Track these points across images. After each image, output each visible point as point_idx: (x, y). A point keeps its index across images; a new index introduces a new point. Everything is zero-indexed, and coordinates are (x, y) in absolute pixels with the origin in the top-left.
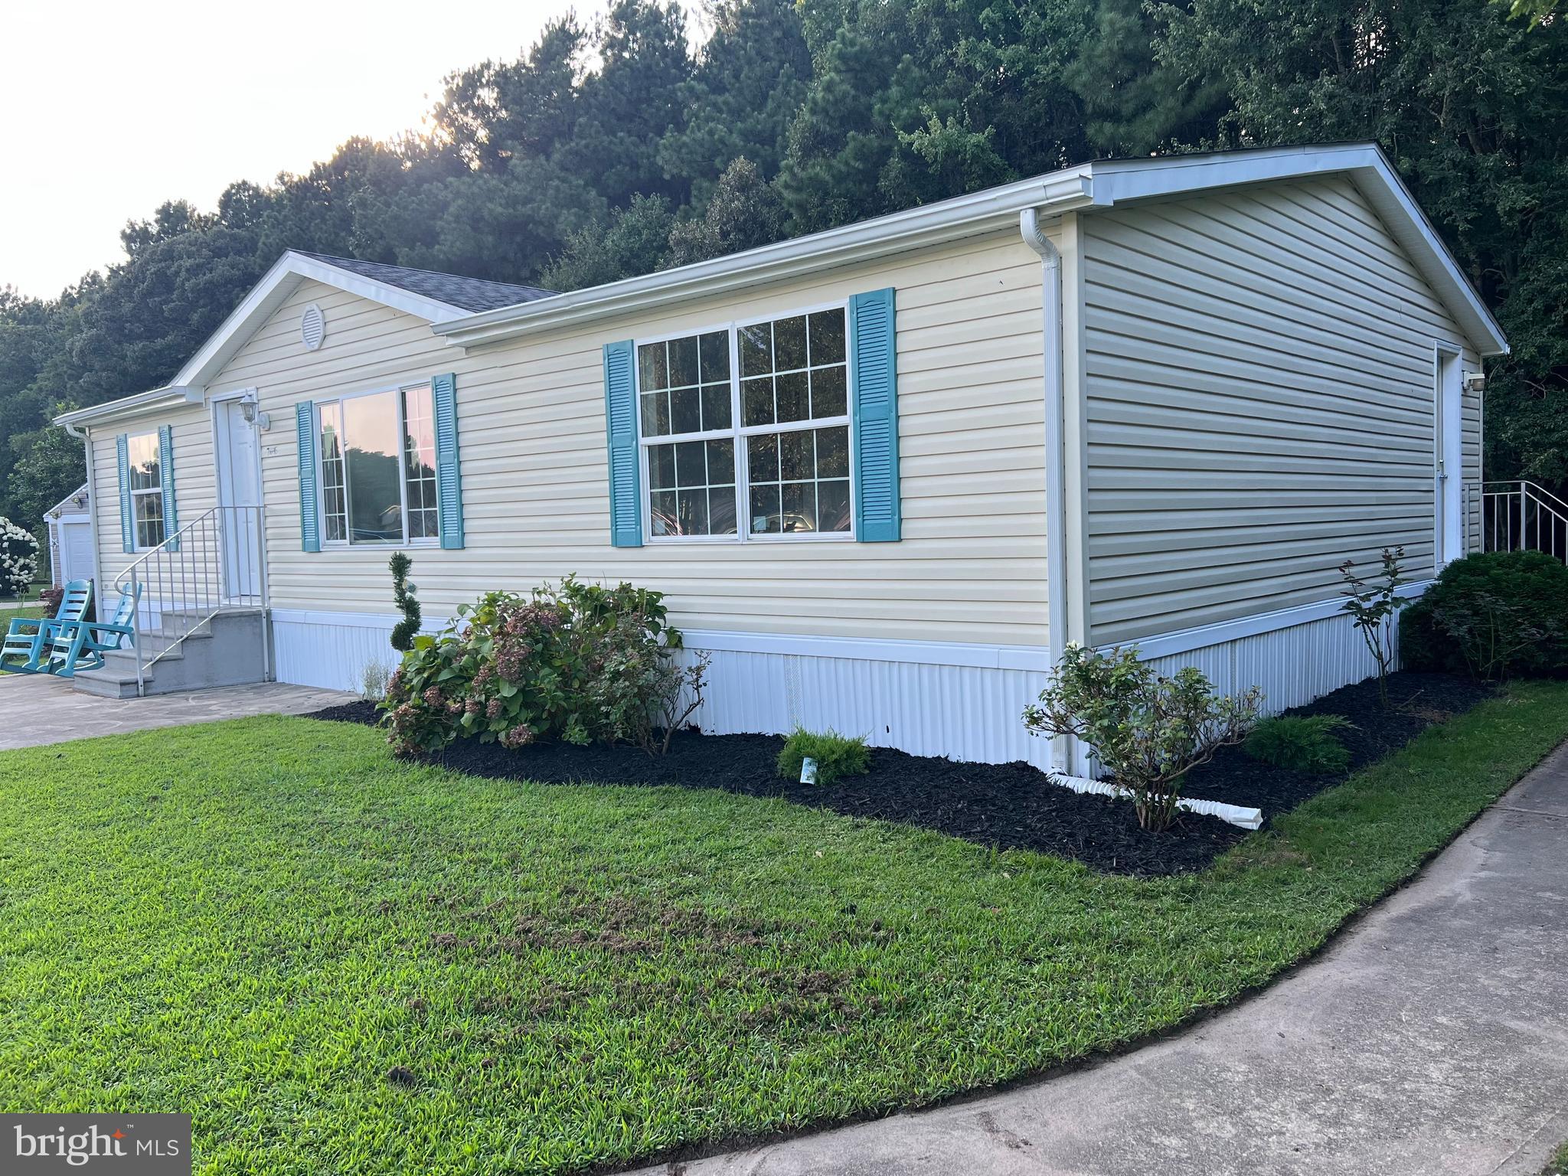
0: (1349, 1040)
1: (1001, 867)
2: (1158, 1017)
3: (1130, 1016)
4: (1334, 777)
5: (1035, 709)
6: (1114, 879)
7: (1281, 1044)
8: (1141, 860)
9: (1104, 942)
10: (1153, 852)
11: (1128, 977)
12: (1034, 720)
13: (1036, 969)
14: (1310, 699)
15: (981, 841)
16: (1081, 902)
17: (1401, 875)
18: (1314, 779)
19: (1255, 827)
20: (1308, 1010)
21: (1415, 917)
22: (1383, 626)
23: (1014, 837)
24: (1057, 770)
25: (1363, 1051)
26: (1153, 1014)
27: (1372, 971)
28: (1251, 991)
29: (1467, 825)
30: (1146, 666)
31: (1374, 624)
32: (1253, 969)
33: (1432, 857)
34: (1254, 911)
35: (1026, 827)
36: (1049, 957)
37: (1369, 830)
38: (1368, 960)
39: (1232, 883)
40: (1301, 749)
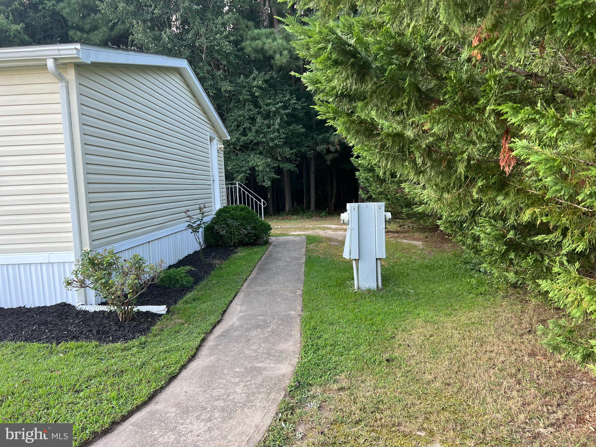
0: (209, 387)
1: (58, 352)
2: (138, 400)
3: (126, 403)
4: (189, 289)
5: (69, 279)
6: (111, 345)
7: (186, 396)
8: (122, 335)
9: (111, 374)
10: (127, 330)
11: (123, 386)
12: (69, 284)
13: (81, 394)
14: (177, 261)
15: (47, 342)
16: (99, 359)
17: (217, 320)
18: (183, 290)
19: (164, 312)
20: (194, 379)
21: (223, 335)
22: (200, 233)
23: (63, 337)
24: (80, 303)
25: (214, 389)
26: (136, 399)
27: (212, 358)
28: (173, 378)
29: (233, 299)
30: (118, 255)
31: (197, 232)
32: (172, 369)
33: (225, 312)
34: (169, 346)
35: (69, 331)
36: (87, 387)
37: (204, 306)
38: (211, 354)
39: (159, 337)
40: (177, 280)
